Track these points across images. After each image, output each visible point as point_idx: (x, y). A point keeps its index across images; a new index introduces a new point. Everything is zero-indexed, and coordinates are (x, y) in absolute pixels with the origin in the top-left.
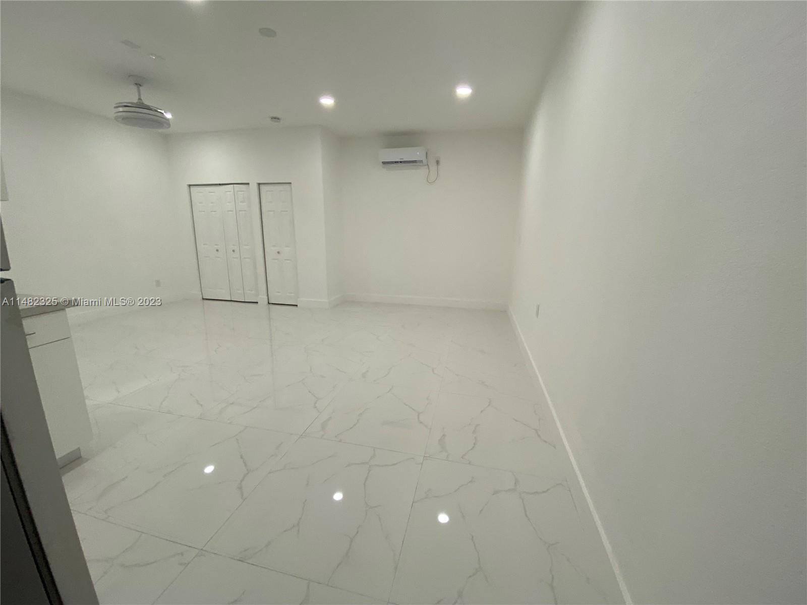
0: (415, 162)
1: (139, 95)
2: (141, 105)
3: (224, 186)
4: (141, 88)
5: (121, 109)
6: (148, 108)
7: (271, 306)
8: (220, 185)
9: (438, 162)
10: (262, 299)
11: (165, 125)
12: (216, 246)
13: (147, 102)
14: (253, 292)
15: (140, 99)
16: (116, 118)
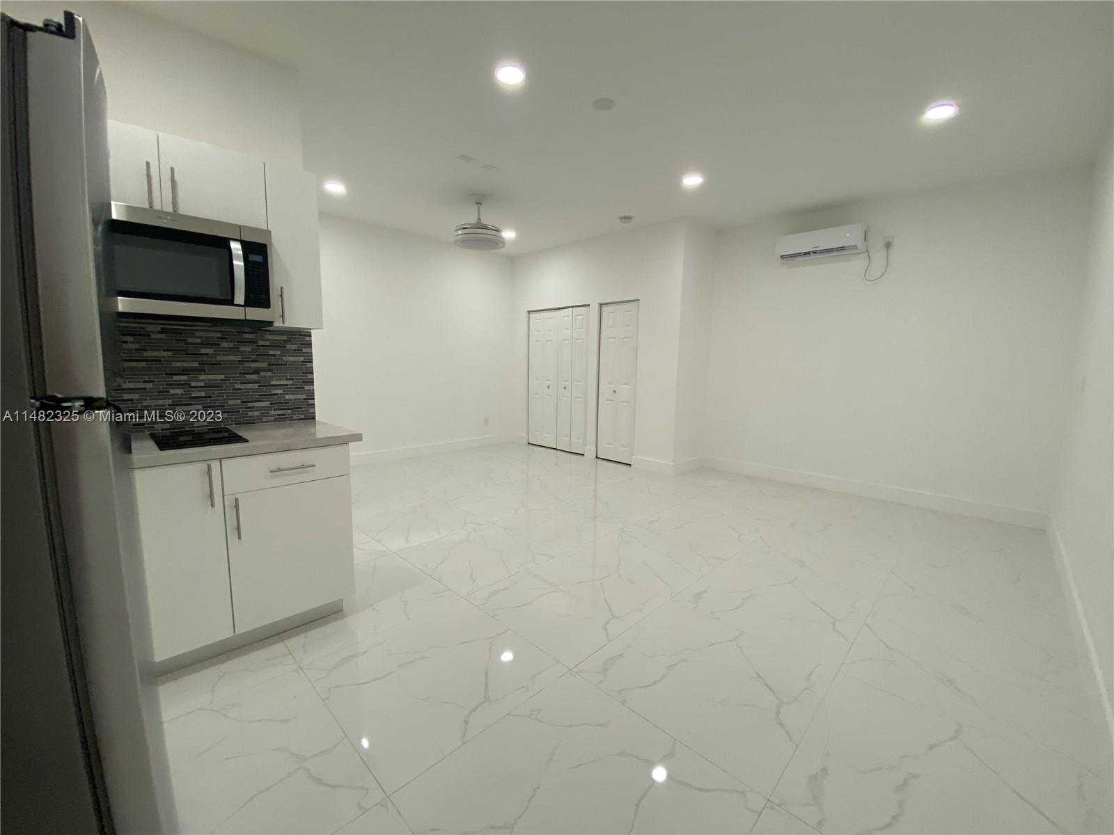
0: (843, 248)
1: (479, 215)
2: (480, 226)
3: (563, 311)
4: (481, 207)
5: (460, 232)
6: (486, 227)
7: (599, 460)
8: (559, 309)
9: (888, 245)
10: (590, 451)
11: (500, 244)
12: (547, 382)
13: (484, 221)
14: (581, 441)
15: (479, 219)
16: (456, 242)
